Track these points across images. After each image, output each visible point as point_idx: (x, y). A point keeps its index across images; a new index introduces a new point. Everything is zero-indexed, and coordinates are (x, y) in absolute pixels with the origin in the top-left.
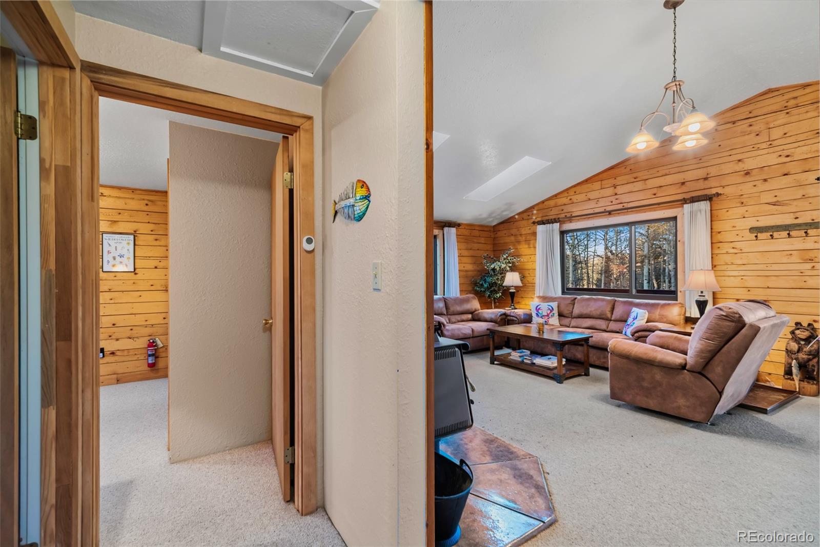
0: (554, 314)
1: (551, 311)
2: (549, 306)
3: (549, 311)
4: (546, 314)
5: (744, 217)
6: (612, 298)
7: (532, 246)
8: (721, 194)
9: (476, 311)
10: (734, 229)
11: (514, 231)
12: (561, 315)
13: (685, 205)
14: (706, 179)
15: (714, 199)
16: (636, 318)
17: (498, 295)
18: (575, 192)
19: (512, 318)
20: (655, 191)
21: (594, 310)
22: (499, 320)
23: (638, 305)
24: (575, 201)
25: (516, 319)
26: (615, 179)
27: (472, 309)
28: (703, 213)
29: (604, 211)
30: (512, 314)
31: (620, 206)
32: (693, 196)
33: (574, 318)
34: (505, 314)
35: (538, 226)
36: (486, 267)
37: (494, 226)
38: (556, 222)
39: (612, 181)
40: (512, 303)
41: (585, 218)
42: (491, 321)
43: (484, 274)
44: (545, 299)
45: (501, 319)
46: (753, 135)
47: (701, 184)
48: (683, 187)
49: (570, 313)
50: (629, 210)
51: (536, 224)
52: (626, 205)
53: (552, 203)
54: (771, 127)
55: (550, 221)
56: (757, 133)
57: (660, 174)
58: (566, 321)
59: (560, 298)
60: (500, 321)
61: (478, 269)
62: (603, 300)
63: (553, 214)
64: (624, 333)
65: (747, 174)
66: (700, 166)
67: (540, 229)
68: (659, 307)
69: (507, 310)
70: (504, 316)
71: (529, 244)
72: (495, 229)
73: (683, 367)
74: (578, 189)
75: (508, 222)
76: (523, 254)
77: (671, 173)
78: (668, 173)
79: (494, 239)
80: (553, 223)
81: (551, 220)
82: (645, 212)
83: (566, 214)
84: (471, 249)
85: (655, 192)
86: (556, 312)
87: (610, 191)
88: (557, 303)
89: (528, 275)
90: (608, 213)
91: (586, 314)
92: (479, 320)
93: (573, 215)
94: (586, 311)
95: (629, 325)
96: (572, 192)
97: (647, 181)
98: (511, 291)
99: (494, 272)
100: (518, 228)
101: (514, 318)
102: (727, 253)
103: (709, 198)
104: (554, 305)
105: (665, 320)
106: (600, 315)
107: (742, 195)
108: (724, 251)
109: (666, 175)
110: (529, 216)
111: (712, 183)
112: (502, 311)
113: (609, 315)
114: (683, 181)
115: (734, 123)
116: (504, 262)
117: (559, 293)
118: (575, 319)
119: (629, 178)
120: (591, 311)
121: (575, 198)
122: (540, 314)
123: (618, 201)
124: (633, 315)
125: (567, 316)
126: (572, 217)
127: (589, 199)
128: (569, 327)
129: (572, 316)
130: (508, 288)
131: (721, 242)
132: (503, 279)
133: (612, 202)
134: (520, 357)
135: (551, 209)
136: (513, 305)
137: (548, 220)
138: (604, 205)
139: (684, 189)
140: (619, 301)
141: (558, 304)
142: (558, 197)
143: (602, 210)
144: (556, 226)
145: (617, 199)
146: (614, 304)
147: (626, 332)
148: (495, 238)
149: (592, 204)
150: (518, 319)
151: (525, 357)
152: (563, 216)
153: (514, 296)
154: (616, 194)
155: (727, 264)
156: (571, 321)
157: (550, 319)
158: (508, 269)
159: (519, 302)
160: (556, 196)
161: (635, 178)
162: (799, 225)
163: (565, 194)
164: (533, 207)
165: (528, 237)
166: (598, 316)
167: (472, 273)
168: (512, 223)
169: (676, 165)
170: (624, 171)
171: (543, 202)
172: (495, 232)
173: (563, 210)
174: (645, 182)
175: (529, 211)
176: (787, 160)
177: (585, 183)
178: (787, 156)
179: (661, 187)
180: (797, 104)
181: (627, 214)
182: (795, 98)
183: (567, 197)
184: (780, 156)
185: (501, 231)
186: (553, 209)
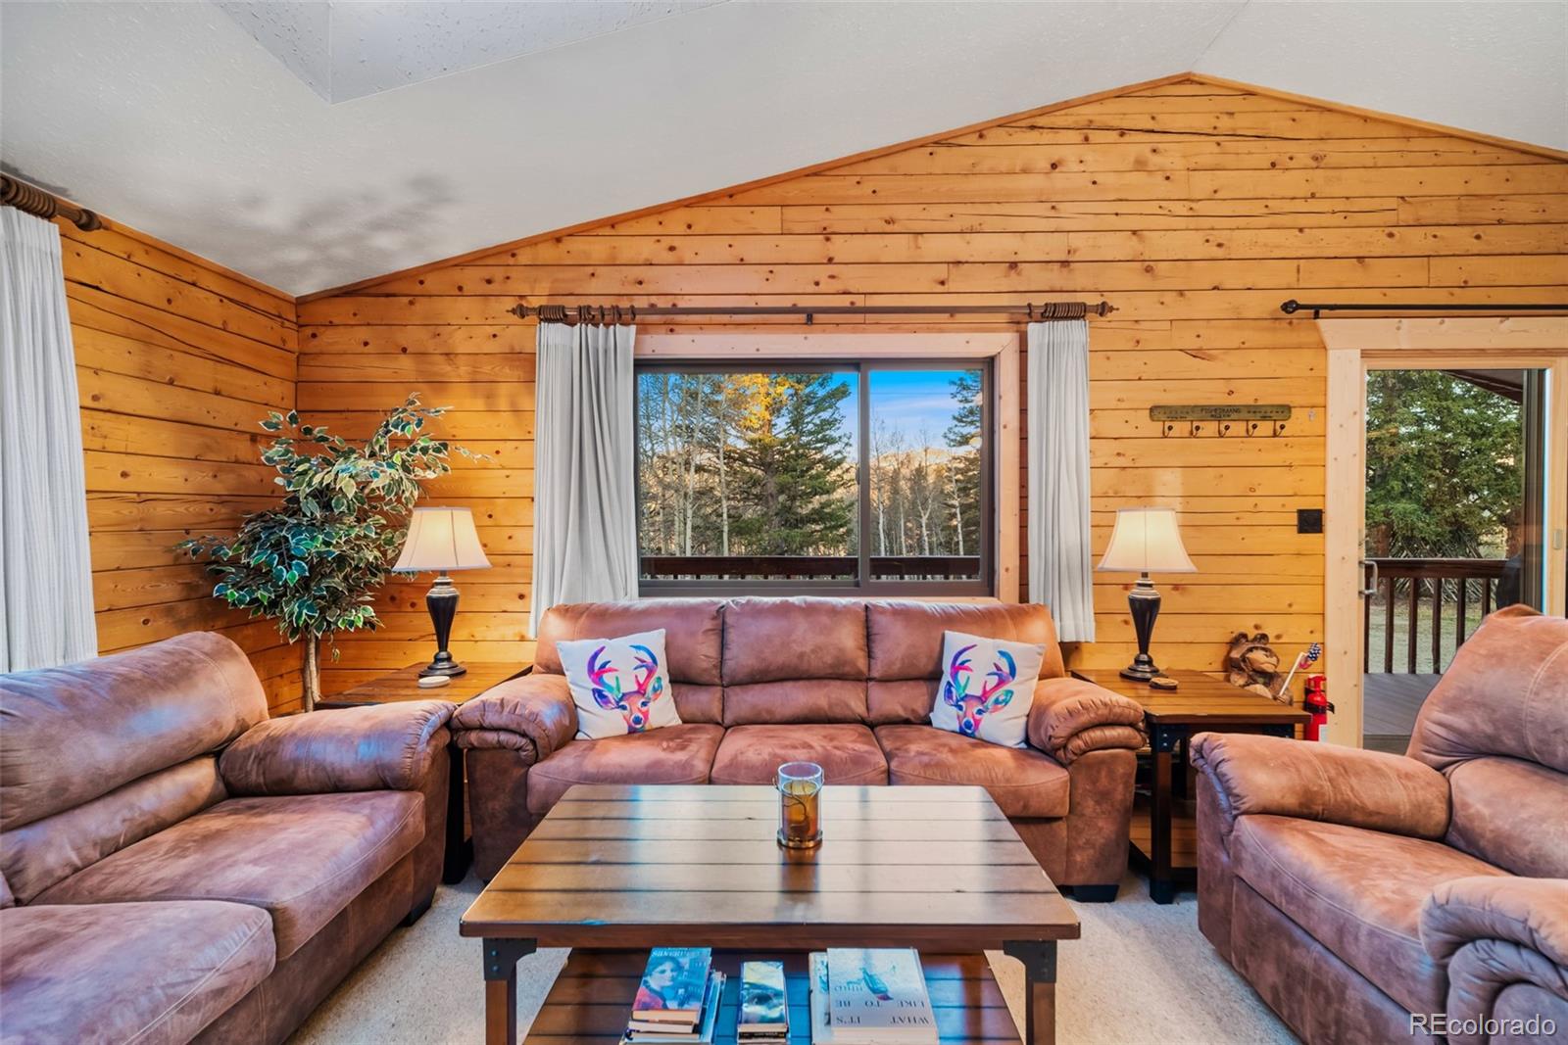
2: (638, 648)
3: (643, 673)
4: (635, 688)
5: (1140, 379)
6: (857, 599)
7: (503, 404)
8: (1111, 309)
9: (241, 730)
10: (1120, 405)
11: (413, 336)
12: (682, 679)
13: (1032, 325)
17: (358, 618)
18: (689, 227)
19: (492, 737)
20: (941, 272)
21: (813, 651)
24: (689, 258)
26: (827, 210)
28: (1077, 349)
29: (789, 305)
30: (491, 719)
31: (844, 301)
32: (1051, 303)
33: (733, 685)
35: (542, 327)
36: (279, 481)
37: (302, 302)
38: (622, 322)
39: (817, 216)
40: (443, 644)
41: (726, 324)
42: (379, 782)
43: (270, 513)
46: (1160, 176)
47: (1055, 277)
48: (1015, 274)
49: (716, 666)
50: (867, 319)
51: (533, 318)
52: (860, 301)
53: (596, 248)
54: (1192, 166)
55: (594, 313)
56: (1168, 174)
57: (955, 225)
58: (704, 702)
61: (219, 488)
62: (830, 610)
63: (602, 288)
65: (1149, 269)
66: (1052, 224)
67: (554, 335)
71: (490, 397)
72: (306, 313)
74: (702, 217)
75: (375, 295)
76: (461, 434)
77: (983, 228)
78: (978, 228)
79: (302, 357)
80: (605, 323)
81: (599, 309)
82: (913, 332)
83: (654, 300)
84: (171, 382)
85: (943, 276)
87: (814, 247)
88: (659, 631)
89: (509, 522)
90: (803, 317)
91: (781, 668)
93: (679, 306)
96: (676, 222)
97: (921, 239)
98: (436, 592)
99: (326, 506)
100: (435, 327)
101: (504, 737)
102: (1105, 466)
103: (1082, 313)
104: (656, 641)
106: (831, 666)
107: (1139, 321)
109: (972, 232)
110: (489, 282)
111: (1082, 276)
113: (862, 664)
114: (1013, 259)
115: (1123, 132)
117: (632, 592)
118: (738, 689)
119: (871, 217)
123: (837, 286)
125: (706, 678)
126: (675, 310)
127: (742, 262)
128: (722, 725)
129: (724, 677)
130: (426, 578)
131: (1103, 437)
132: (392, 538)
133: (817, 284)
135: (590, 270)
137: (585, 309)
138: (792, 286)
139: (1020, 281)
140: (882, 611)
141: (666, 635)
142: (621, 229)
143: (786, 302)
144: (627, 334)
145: (832, 277)
146: (869, 621)
148: (302, 353)
149: (750, 280)
150: (533, 742)
152: (643, 303)
153: (452, 610)
154: (830, 260)
156: (724, 699)
157: (651, 705)
158: (416, 492)
160: (613, 226)
161: (888, 222)
162: (1236, 409)
163: (650, 225)
164: (510, 250)
165: (487, 369)
166: (829, 671)
167: (181, 509)
168: (406, 300)
169: (996, 209)
170: (855, 191)
171: (558, 240)
172: (309, 331)
173: (640, 283)
174: (916, 241)
175: (490, 261)
176: (1219, 253)
177: (727, 201)
178: (1220, 245)
179: (959, 262)
180: (1234, 130)
181: (864, 331)
182: (1231, 114)
183: (658, 238)
184: (1207, 241)
185: (342, 329)
186: (599, 271)
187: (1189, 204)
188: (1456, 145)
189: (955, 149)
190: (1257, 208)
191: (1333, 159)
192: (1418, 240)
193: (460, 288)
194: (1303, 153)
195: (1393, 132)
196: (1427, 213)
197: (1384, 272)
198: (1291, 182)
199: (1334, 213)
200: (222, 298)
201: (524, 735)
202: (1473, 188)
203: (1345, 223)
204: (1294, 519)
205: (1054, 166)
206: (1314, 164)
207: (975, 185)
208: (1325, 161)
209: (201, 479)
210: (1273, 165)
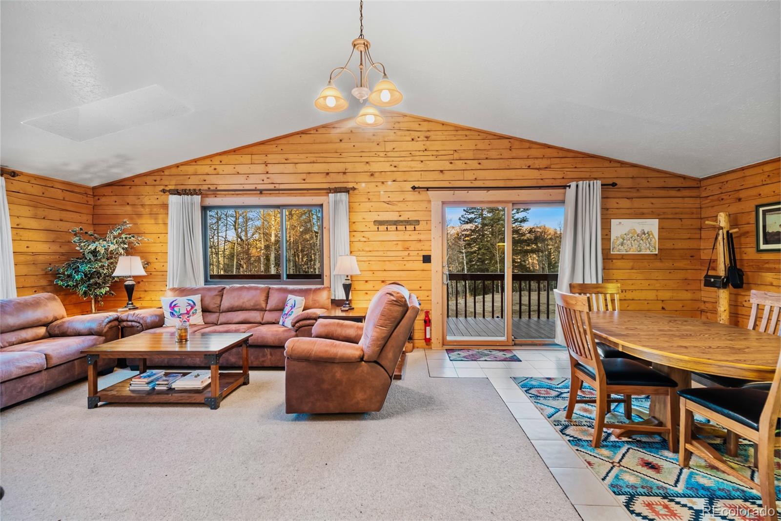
0: (196, 310)
1: (192, 308)
2: (189, 300)
3: (189, 308)
4: (186, 312)
5: (370, 211)
6: (266, 285)
7: (160, 221)
8: (356, 189)
9: (56, 319)
10: (364, 220)
11: (131, 199)
12: (205, 310)
13: (330, 194)
14: (344, 173)
15: (351, 192)
16: (294, 306)
17: (103, 291)
18: (221, 162)
19: (130, 323)
20: (304, 176)
21: (247, 301)
22: (105, 330)
23: (292, 292)
24: (221, 172)
25: (138, 324)
26: (266, 156)
27: (47, 318)
28: (344, 203)
29: (254, 188)
30: (130, 318)
31: (271, 187)
32: (337, 186)
33: (223, 312)
34: (117, 319)
35: (170, 196)
36: (78, 248)
37: (94, 188)
38: (197, 194)
39: (263, 158)
40: (130, 299)
41: (233, 194)
42: (90, 333)
43: (74, 259)
44: (182, 291)
45: (110, 328)
46: (375, 144)
47: (341, 178)
48: (328, 177)
49: (218, 307)
50: (281, 192)
51: (168, 193)
52: (278, 186)
53: (190, 169)
54: (386, 140)
55: (187, 191)
56: (378, 143)
57: (308, 161)
58: (212, 317)
59: (204, 289)
60: (106, 332)
61: (62, 250)
62: (256, 289)
63: (192, 183)
64: (281, 323)
65: (372, 175)
66: (340, 160)
67: (173, 200)
68: (312, 292)
69: (122, 312)
70: (116, 323)
71: (156, 219)
72: (96, 192)
73: (362, 359)
74: (225, 159)
75: (118, 185)
76: (147, 231)
77: (318, 161)
78: (316, 162)
79: (94, 207)
80: (192, 194)
81: (190, 190)
82: (296, 196)
83: (209, 186)
84: (44, 218)
85: (305, 177)
86: (198, 307)
87: (261, 168)
88: (200, 295)
89: (156, 261)
90: (259, 192)
91: (237, 307)
92: (64, 334)
93: (218, 188)
94: (237, 303)
95: (287, 314)
96: (216, 160)
97: (297, 165)
98: (127, 283)
99: (95, 256)
100: (138, 196)
101: (133, 323)
102: (359, 241)
103: (347, 190)
104: (197, 298)
105: (317, 305)
106: (253, 306)
107: (369, 192)
108: (357, 239)
109: (314, 163)
110: (155, 181)
111: (348, 177)
112: (112, 315)
113: (264, 305)
114: (327, 171)
116: (115, 241)
117: (201, 283)
118: (224, 314)
119: (280, 158)
120: (243, 303)
121: (220, 168)
122: (176, 312)
123: (269, 181)
124: (290, 303)
125: (214, 310)
126: (217, 190)
127: (238, 173)
128: (216, 324)
129: (220, 310)
130: (122, 279)
131: (355, 231)
132: (113, 266)
133: (263, 180)
134: (148, 383)
135: (188, 176)
136: (132, 304)
137: (185, 190)
138: (255, 181)
139: (329, 179)
140: (273, 289)
141: (201, 297)
142: (199, 163)
143: (253, 187)
144: (197, 199)
145: (268, 178)
146: (269, 292)
147: (283, 323)
148: (95, 205)
149: (241, 179)
150: (141, 325)
151: (157, 383)
152: (205, 187)
153: (133, 289)
154: (267, 173)
155: (359, 251)
156: (219, 317)
157: (191, 318)
158: (122, 251)
159: (140, 298)
160: (196, 162)
161: (286, 160)
162: (402, 221)
163: (208, 161)
164: (162, 170)
165: (155, 210)
166: (252, 307)
167: (48, 257)
168: (129, 187)
169: (322, 155)
170: (276, 149)
171: (178, 167)
172: (97, 198)
173: (205, 181)
174: (295, 165)
175: (155, 174)
176: (395, 169)
177: (233, 153)
178: (395, 167)
179: (310, 173)
180: (400, 128)
181: (279, 196)
182: (399, 122)
183: (211, 165)
184: (391, 165)
185: (107, 197)
186: (191, 177)
187: (385, 153)
188: (472, 133)
189: (308, 135)
190: (407, 153)
191: (433, 137)
192: (460, 164)
193: (146, 183)
194: (422, 135)
195: (452, 128)
196: (463, 156)
197: (448, 176)
198: (419, 145)
199: (433, 155)
200: (63, 190)
201: (139, 323)
202: (478, 147)
203: (436, 159)
204: (421, 258)
205: (341, 140)
206: (426, 139)
207: (316, 147)
208: (430, 138)
209: (55, 248)
210: (413, 139)
